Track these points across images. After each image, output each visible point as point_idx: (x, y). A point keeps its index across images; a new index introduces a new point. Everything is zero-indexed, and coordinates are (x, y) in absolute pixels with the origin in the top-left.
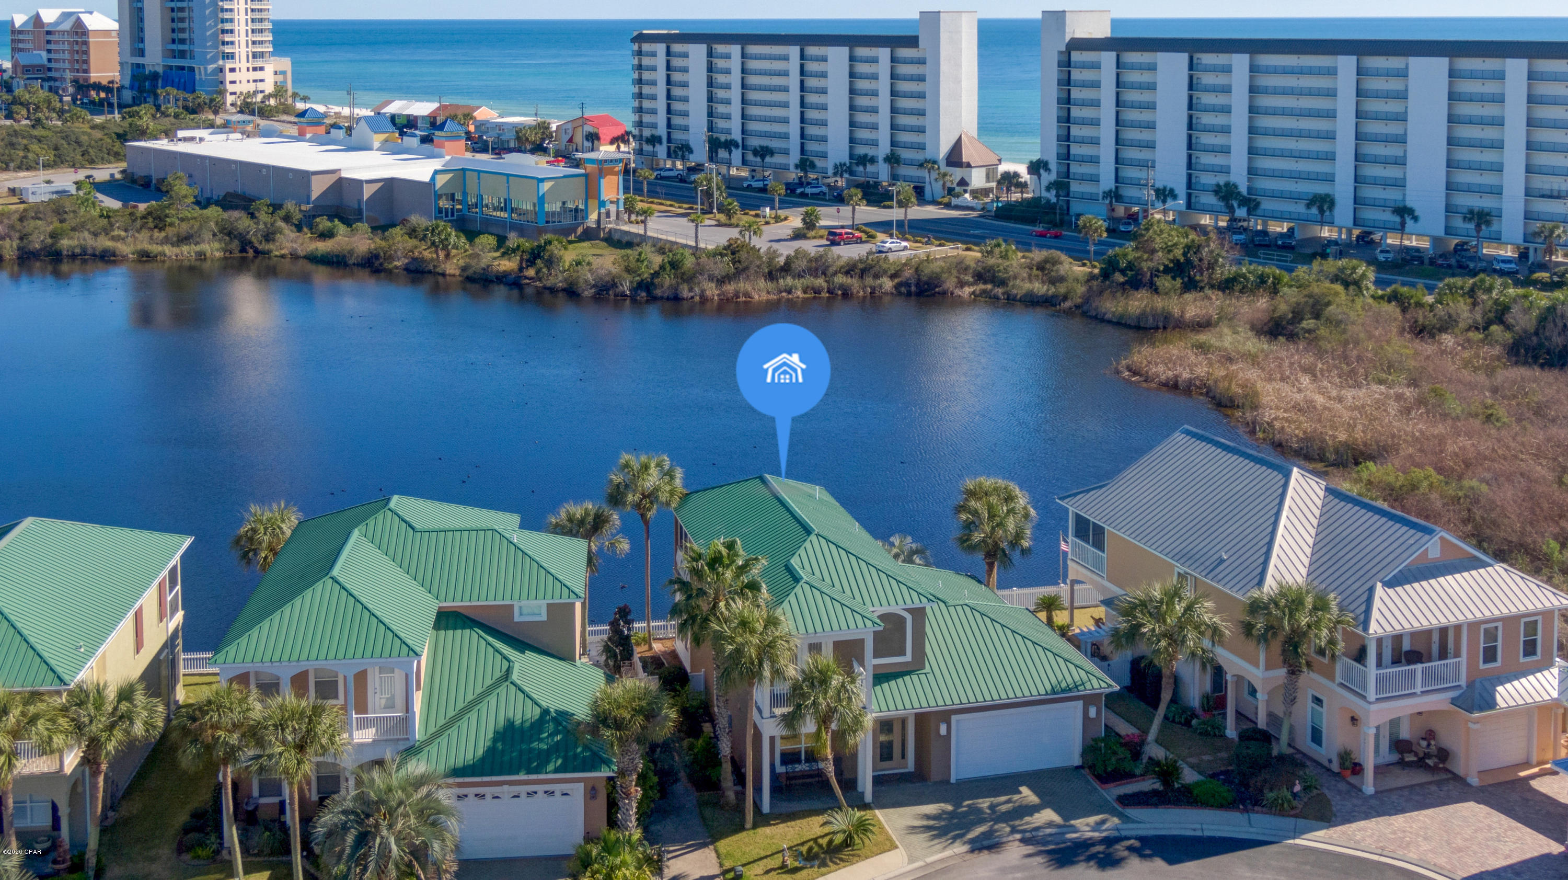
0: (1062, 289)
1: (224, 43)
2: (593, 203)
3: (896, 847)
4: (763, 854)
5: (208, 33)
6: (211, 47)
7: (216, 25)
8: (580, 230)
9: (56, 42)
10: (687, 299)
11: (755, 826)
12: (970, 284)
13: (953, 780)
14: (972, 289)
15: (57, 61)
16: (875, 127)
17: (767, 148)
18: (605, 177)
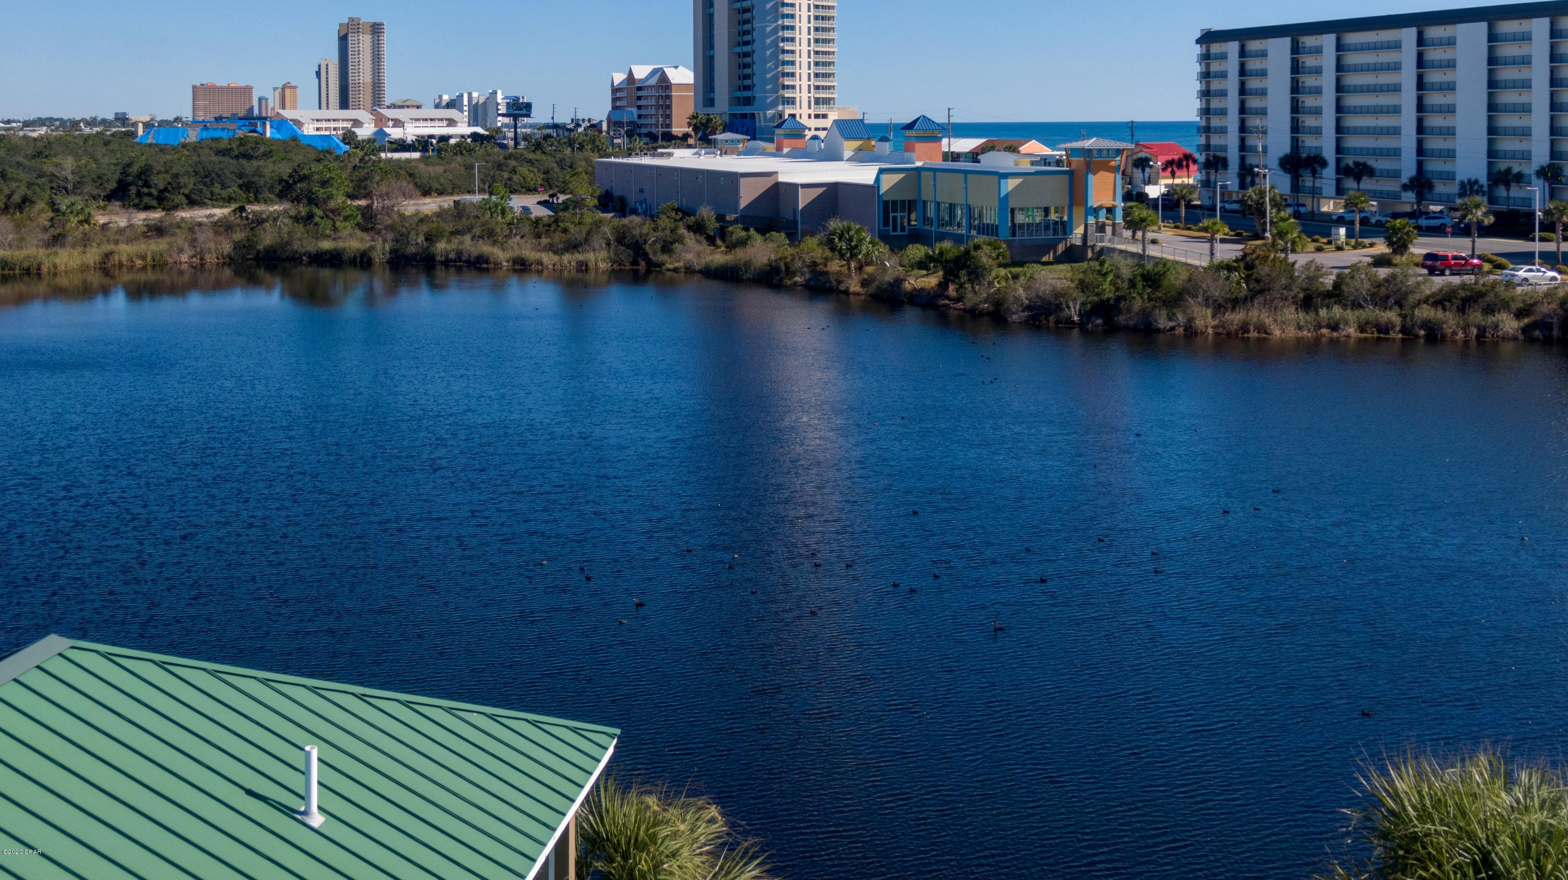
1: (785, 87)
2: (1078, 212)
5: (768, 76)
6: (771, 91)
7: (777, 68)
8: (1061, 248)
9: (646, 97)
10: (1164, 331)
15: (646, 116)
16: (1525, 133)
17: (1365, 165)
18: (1094, 174)
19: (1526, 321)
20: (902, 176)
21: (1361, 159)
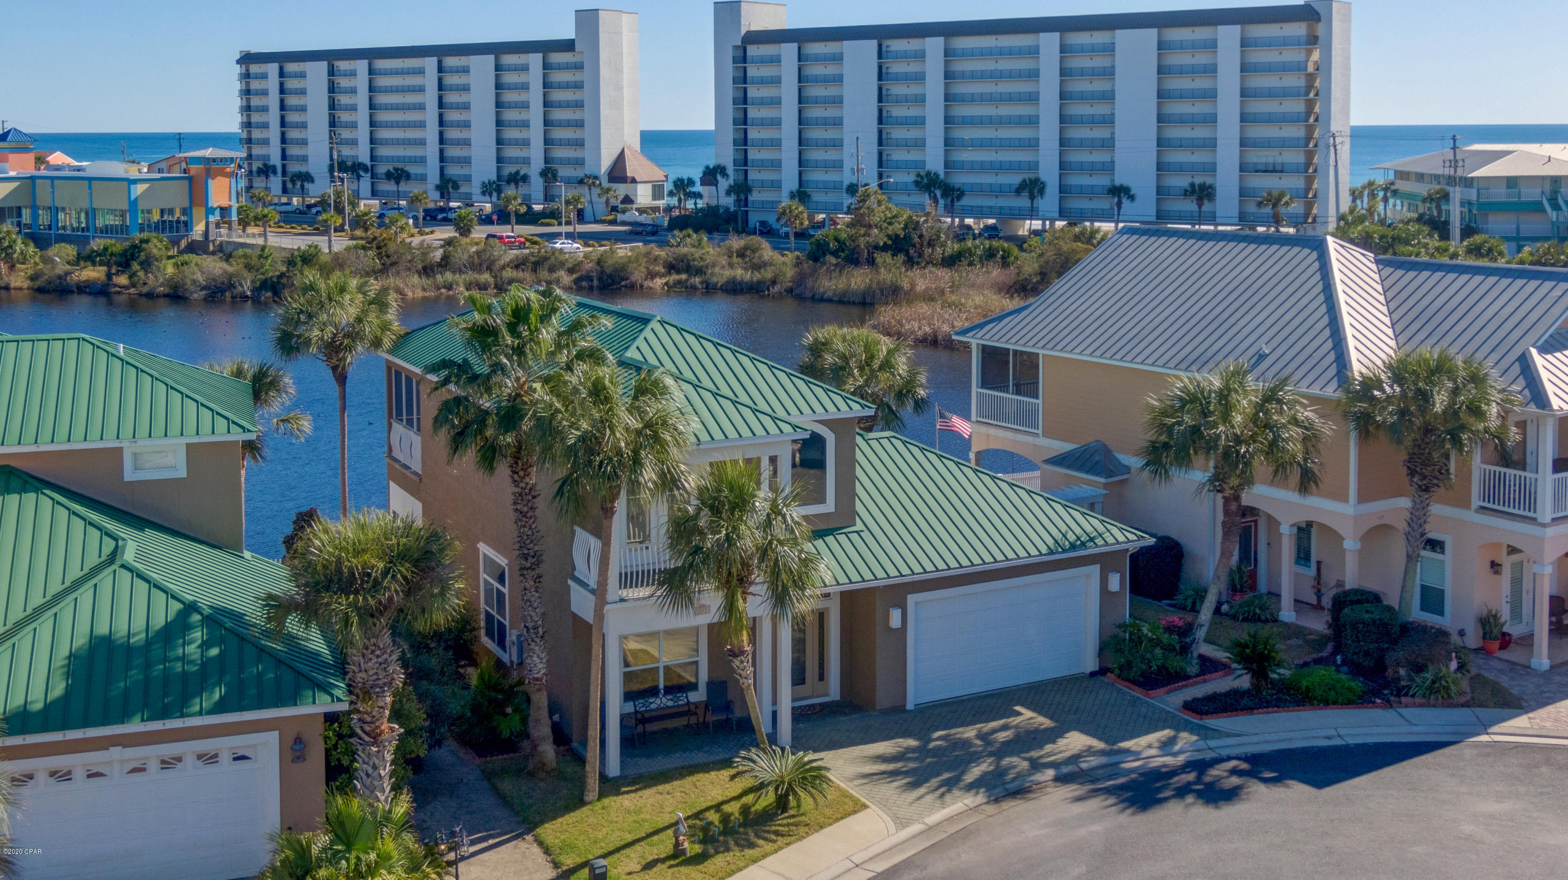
0: (768, 274)
2: (198, 212)
3: (865, 807)
4: (629, 838)
8: (183, 244)
11: (601, 795)
12: (662, 276)
13: (910, 706)
14: (664, 280)
16: (526, 143)
17: (402, 170)
18: (213, 179)
19: (574, 276)
20: (16, 184)
21: (400, 166)
